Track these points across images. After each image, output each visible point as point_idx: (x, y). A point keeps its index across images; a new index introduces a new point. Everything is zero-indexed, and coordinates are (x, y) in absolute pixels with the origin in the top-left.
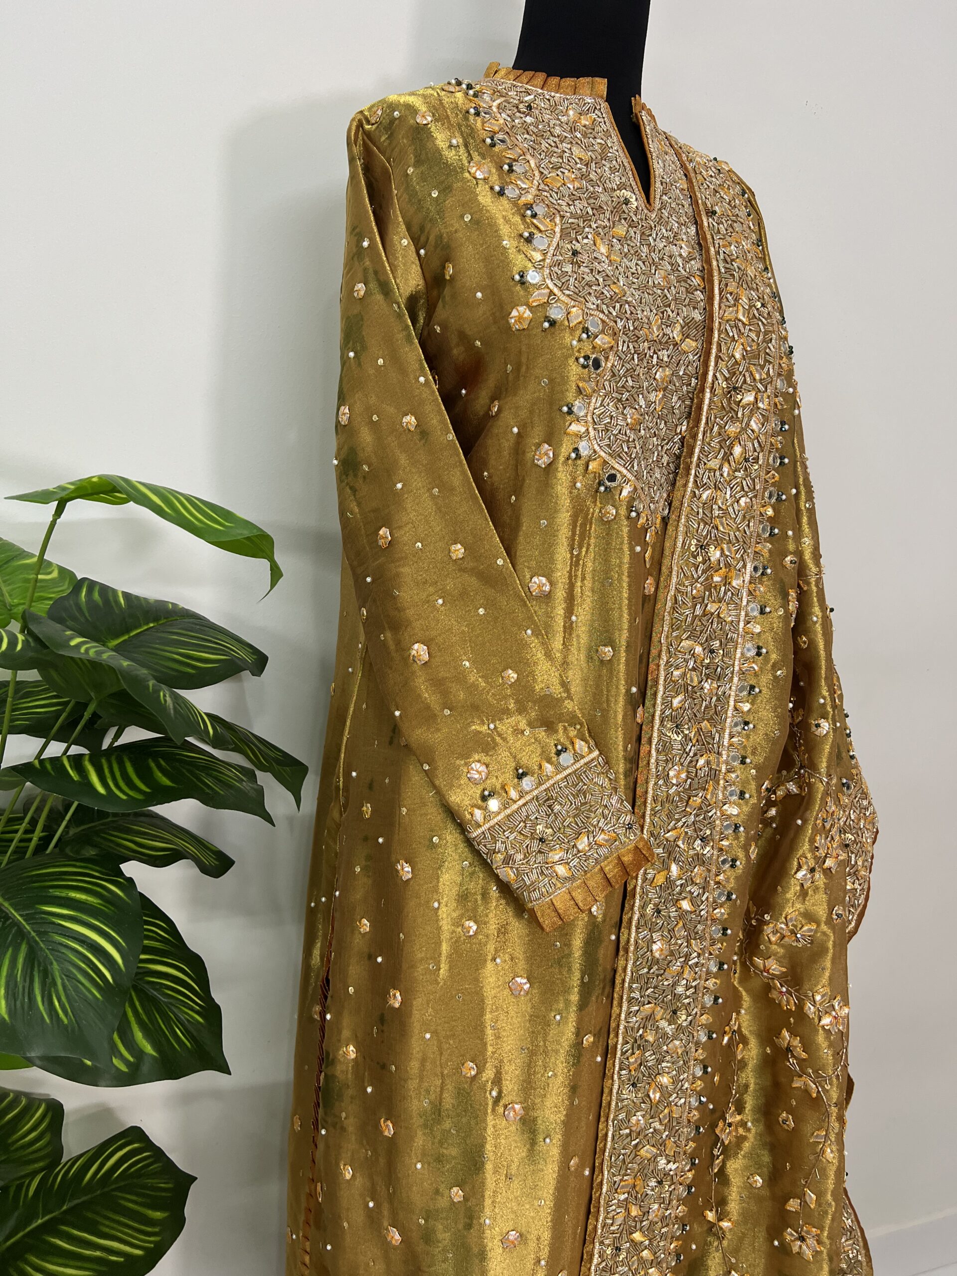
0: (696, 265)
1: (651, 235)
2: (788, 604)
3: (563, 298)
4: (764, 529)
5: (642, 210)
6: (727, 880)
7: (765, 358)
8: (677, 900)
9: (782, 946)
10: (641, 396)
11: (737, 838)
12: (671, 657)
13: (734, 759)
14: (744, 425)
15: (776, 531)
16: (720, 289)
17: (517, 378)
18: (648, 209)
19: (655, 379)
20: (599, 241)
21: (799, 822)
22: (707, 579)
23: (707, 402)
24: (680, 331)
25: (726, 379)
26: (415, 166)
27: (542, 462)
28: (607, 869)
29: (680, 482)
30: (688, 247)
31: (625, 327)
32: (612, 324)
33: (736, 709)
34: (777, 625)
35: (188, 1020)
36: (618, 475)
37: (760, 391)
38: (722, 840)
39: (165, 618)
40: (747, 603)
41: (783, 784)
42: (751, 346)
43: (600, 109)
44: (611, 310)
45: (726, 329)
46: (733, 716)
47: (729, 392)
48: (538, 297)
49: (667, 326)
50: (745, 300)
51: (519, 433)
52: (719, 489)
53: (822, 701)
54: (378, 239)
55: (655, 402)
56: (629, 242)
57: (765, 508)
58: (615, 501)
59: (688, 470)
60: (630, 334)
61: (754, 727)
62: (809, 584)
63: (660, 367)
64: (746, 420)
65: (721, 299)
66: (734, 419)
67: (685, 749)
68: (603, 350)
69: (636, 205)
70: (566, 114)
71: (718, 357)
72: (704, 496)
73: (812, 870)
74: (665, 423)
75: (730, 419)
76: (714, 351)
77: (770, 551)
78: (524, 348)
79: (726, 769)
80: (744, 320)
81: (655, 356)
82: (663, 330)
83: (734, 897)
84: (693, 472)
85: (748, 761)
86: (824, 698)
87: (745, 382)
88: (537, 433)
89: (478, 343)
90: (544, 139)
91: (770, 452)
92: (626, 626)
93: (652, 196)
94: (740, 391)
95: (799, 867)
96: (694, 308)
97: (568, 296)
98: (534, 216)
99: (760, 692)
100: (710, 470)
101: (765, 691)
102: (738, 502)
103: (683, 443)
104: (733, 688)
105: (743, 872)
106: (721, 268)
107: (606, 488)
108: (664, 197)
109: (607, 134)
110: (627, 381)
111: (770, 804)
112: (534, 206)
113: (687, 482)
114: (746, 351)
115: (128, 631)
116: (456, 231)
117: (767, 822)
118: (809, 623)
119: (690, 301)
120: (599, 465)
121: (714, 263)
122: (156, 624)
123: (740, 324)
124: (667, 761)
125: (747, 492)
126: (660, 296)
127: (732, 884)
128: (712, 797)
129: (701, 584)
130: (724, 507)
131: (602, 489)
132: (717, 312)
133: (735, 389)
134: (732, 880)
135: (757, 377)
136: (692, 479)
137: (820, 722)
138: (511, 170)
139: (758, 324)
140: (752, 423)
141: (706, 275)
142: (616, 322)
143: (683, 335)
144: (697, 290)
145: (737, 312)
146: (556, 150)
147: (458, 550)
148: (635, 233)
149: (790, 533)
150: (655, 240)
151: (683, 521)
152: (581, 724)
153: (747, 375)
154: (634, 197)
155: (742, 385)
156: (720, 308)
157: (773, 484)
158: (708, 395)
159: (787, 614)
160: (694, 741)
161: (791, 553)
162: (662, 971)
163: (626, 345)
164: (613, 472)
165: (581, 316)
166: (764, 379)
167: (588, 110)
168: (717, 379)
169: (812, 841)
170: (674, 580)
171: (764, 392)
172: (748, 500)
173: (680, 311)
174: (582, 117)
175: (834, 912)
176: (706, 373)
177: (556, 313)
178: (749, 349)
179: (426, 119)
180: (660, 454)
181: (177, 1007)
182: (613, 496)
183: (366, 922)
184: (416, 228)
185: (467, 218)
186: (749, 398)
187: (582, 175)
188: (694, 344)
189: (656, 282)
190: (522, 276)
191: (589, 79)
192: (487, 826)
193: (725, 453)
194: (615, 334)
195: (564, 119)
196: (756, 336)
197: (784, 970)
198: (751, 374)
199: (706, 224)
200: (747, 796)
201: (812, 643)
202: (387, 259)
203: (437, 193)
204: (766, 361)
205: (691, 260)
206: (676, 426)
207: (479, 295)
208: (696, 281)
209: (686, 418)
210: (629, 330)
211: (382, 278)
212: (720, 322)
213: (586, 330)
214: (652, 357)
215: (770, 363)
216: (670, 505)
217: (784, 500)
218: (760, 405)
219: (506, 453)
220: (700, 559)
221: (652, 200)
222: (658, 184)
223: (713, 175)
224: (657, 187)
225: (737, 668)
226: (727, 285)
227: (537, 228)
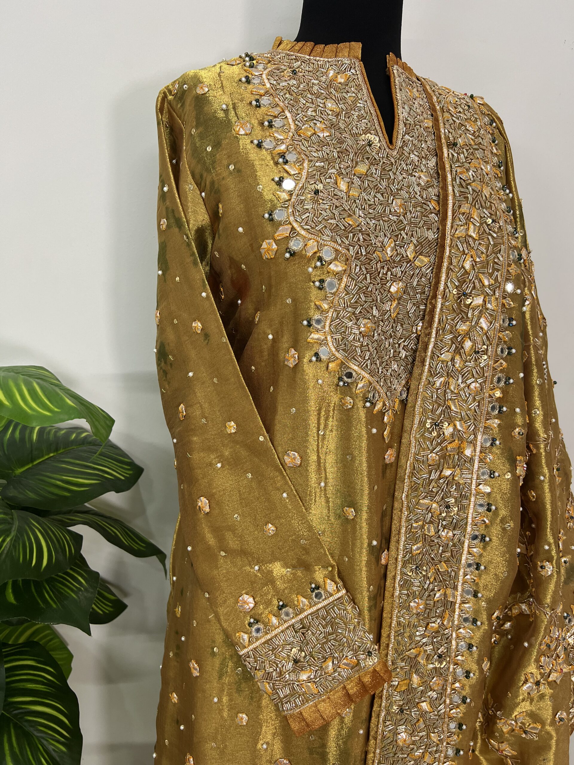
0: (433, 192)
1: (391, 170)
2: (516, 468)
3: (303, 232)
4: (493, 408)
5: (385, 149)
6: (463, 687)
7: (493, 266)
8: (418, 703)
9: (513, 736)
10: (374, 308)
11: (471, 653)
12: (410, 512)
13: (468, 592)
14: (473, 323)
15: (505, 409)
16: (453, 210)
17: (269, 296)
18: (389, 148)
19: (389, 291)
20: (339, 179)
21: (526, 644)
22: (441, 450)
23: (439, 306)
24: (414, 250)
25: (457, 287)
26: (197, 127)
27: (291, 363)
28: (349, 687)
29: (416, 371)
30: (426, 177)
31: (358, 253)
32: (344, 251)
33: (469, 553)
34: (506, 487)
35: (54, 750)
36: (354, 374)
37: (488, 295)
38: (457, 656)
39: (63, 449)
40: (478, 468)
41: (517, 604)
42: (479, 257)
43: (355, 68)
44: (345, 240)
45: (457, 245)
46: (467, 559)
47: (459, 298)
48: (283, 232)
49: (401, 247)
50: (476, 218)
51: (273, 339)
52: (452, 376)
53: (547, 547)
54: (174, 185)
55: (390, 310)
56: (369, 178)
57: (493, 391)
58: (352, 393)
59: (423, 362)
60: (363, 258)
61: (485, 568)
62: (538, 448)
63: (394, 281)
64: (475, 319)
65: (453, 219)
66: (464, 320)
67: (423, 587)
68: (337, 274)
69: (379, 145)
70: (326, 74)
71: (449, 269)
72: (438, 384)
73: (538, 683)
74: (402, 325)
75: (461, 319)
76: (445, 264)
77: (499, 425)
78: (273, 273)
79: (461, 600)
80: (474, 236)
81: (389, 273)
82: (396, 250)
83: (468, 700)
84: (427, 363)
85: (480, 595)
86: (549, 545)
87: (474, 288)
88: (286, 340)
89: (243, 266)
90: (303, 97)
91: (498, 345)
92: (366, 492)
93: (395, 136)
94: (470, 296)
95: (526, 681)
96: (428, 229)
97: (307, 230)
98: (286, 162)
99: (490, 540)
100: (443, 362)
101: (494, 539)
102: (468, 387)
103: (418, 340)
104: (467, 536)
105: (476, 682)
106: (456, 192)
107: (344, 383)
108: (407, 137)
109: (359, 88)
110: (360, 297)
111: (507, 618)
112: (286, 155)
113: (423, 371)
114: (475, 262)
115: (32, 461)
116: (223, 179)
117: (503, 634)
118: (537, 481)
119: (424, 223)
120: (337, 365)
121: (450, 188)
122: (55, 454)
123: (470, 240)
124: (408, 595)
125: (477, 379)
126: (395, 222)
127: (467, 691)
128: (448, 623)
129: (436, 454)
130: (456, 391)
131: (341, 383)
132: (449, 231)
133: (465, 295)
134: (467, 688)
135: (486, 283)
136: (426, 370)
137: (545, 564)
138: (271, 126)
139: (488, 238)
140: (482, 320)
141: (442, 200)
142: (348, 250)
143: (416, 253)
144: (432, 213)
145: (468, 229)
146: (311, 105)
147: (232, 427)
148: (376, 169)
149: (518, 410)
150: (395, 174)
151: (419, 402)
152: (333, 567)
153: (476, 281)
154: (378, 139)
155: (471, 291)
156: (452, 227)
157: (502, 371)
158: (440, 302)
159: (516, 478)
160: (432, 580)
161: (519, 426)
162: (406, 756)
163: (358, 268)
164: (349, 371)
165: (316, 247)
166: (492, 285)
167: (345, 69)
168: (448, 288)
169: (537, 661)
170: (413, 450)
171: (492, 295)
172: (478, 385)
173: (414, 233)
174: (339, 76)
175: (557, 716)
176: (438, 282)
177: (295, 245)
178: (478, 260)
179: (203, 90)
180: (398, 350)
181: (47, 741)
182: (351, 389)
183: (175, 696)
184: (197, 176)
185: (232, 167)
186: (479, 301)
187: (332, 125)
188: (426, 260)
189: (393, 210)
190: (270, 215)
191: (347, 44)
192: (251, 647)
193: (457, 347)
194: (348, 259)
195: (323, 79)
196: (485, 249)
197: (515, 753)
198: (480, 281)
199: (446, 155)
200: (479, 623)
201: (540, 499)
202: (180, 201)
203: (211, 149)
204: (494, 269)
205: (429, 187)
206: (413, 326)
207: (241, 229)
208: (433, 205)
209: (421, 320)
210: (362, 255)
211: (177, 216)
212: (451, 239)
213: (320, 259)
214: (386, 274)
215: (498, 270)
216: (408, 390)
217: (512, 384)
218: (489, 306)
219: (266, 353)
220: (435, 434)
221: (394, 140)
222: (402, 125)
223: (462, 111)
224: (400, 128)
225: (470, 520)
226: (460, 207)
227: (287, 172)
